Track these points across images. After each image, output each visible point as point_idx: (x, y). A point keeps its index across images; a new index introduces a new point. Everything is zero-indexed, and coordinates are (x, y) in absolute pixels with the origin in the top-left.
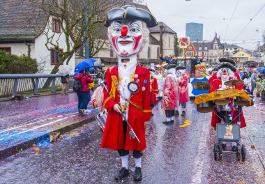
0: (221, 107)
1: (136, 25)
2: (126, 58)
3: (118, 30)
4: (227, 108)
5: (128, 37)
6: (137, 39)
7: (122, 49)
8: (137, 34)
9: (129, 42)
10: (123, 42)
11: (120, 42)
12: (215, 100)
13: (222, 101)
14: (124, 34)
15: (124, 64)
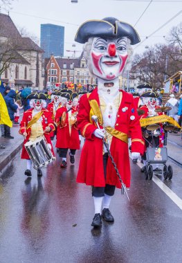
0: (150, 132)
1: (123, 43)
2: (109, 82)
3: (102, 48)
4: (156, 133)
5: (116, 57)
6: (124, 59)
7: (107, 71)
8: (124, 54)
9: (116, 63)
10: (109, 62)
11: (105, 63)
12: (147, 126)
13: (153, 126)
14: (112, 54)
15: (108, 88)
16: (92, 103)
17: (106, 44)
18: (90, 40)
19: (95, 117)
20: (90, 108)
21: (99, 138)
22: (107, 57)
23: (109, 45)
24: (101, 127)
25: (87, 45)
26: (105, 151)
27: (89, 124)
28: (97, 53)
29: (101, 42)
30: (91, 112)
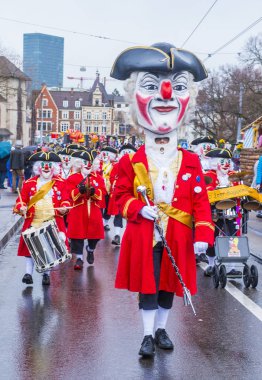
1: (182, 79)
3: (152, 87)
5: (172, 100)
6: (184, 103)
7: (159, 120)
8: (183, 95)
9: (172, 108)
10: (162, 108)
11: (157, 108)
14: (167, 96)
15: (160, 146)
16: (138, 167)
17: (158, 82)
18: (133, 75)
19: (142, 188)
20: (134, 175)
21: (149, 220)
22: (159, 100)
23: (161, 82)
24: (152, 204)
25: (129, 82)
26: (157, 238)
27: (132, 199)
28: (145, 94)
29: (150, 79)
30: (136, 180)
